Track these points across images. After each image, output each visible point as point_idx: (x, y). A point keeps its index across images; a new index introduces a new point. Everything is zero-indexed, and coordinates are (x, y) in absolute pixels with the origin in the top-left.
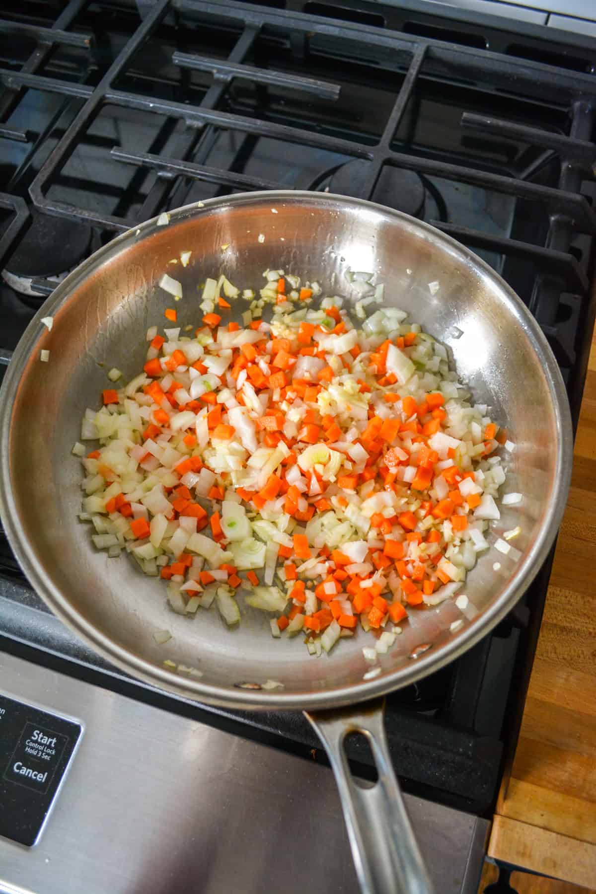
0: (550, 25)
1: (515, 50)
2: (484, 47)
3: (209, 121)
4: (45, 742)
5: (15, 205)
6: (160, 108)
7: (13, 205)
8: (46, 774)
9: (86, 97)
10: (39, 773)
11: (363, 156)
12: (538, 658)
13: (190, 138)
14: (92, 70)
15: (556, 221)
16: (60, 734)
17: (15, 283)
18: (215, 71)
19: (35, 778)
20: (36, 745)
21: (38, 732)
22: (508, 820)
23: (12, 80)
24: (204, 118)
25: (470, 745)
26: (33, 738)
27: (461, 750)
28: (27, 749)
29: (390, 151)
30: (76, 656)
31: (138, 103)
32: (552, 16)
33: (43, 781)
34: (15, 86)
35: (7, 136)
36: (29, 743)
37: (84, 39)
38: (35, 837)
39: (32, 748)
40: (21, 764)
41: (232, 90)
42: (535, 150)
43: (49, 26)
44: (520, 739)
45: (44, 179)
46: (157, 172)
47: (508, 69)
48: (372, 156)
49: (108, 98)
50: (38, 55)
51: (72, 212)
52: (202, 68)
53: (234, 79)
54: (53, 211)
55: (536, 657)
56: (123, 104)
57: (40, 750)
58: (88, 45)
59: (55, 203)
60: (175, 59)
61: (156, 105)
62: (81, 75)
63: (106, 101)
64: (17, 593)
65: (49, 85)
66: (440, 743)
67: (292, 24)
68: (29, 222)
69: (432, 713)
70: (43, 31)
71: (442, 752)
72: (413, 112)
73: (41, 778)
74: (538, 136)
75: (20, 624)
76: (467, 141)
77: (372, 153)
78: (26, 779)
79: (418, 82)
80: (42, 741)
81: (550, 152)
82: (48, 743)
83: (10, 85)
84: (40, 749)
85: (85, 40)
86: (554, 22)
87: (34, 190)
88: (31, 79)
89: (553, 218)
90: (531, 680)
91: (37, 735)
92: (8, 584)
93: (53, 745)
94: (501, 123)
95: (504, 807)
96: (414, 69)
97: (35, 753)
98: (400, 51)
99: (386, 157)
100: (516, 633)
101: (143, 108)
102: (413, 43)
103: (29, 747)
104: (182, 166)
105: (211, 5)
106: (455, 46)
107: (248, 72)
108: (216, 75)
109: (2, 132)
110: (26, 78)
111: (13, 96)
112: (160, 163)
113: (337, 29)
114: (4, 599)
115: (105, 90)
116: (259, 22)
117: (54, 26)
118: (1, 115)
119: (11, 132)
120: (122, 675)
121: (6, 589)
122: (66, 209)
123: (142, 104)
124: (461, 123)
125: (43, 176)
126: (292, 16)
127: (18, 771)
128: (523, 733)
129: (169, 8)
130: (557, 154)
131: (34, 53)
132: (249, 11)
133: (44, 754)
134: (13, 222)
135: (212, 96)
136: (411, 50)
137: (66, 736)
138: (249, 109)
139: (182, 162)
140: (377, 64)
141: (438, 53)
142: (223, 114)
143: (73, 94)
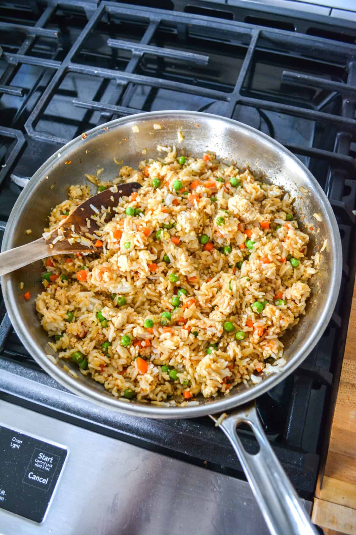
0: (332, 15)
1: (311, 32)
2: (293, 30)
3: (131, 80)
5: (17, 135)
6: (101, 74)
7: (15, 136)
8: (48, 479)
9: (57, 68)
10: (43, 479)
11: (224, 99)
13: (120, 91)
14: (60, 51)
15: (341, 136)
16: (55, 455)
17: (18, 181)
18: (133, 50)
19: (41, 481)
20: (41, 462)
21: (42, 454)
22: (323, 501)
23: (12, 59)
24: (127, 79)
25: (301, 459)
26: (39, 458)
27: (295, 462)
29: (240, 96)
30: (63, 409)
31: (88, 71)
32: (333, 10)
33: (46, 483)
34: (14, 63)
35: (11, 93)
36: (37, 460)
37: (55, 33)
38: (43, 517)
39: (39, 464)
40: (32, 473)
41: (143, 60)
42: (326, 92)
43: (33, 25)
44: (329, 453)
45: (34, 119)
46: (101, 112)
47: (309, 43)
48: (229, 99)
49: (70, 68)
50: (27, 43)
51: (51, 139)
52: (125, 48)
53: (144, 54)
54: (39, 138)
55: (337, 402)
56: (79, 71)
58: (57, 36)
59: (40, 133)
60: (109, 43)
61: (99, 72)
62: (53, 54)
63: (69, 70)
64: (26, 372)
65: (34, 61)
66: (282, 458)
67: (178, 20)
68: (25, 145)
70: (30, 28)
72: (251, 70)
73: (45, 481)
74: (329, 84)
75: (29, 391)
76: (285, 87)
77: (229, 97)
78: (36, 483)
79: (255, 52)
80: (45, 460)
81: (335, 93)
82: (48, 461)
83: (11, 62)
84: (43, 464)
86: (335, 14)
87: (28, 125)
88: (23, 58)
89: (339, 134)
90: (334, 416)
91: (41, 456)
92: (21, 368)
93: (51, 462)
94: (306, 77)
95: (320, 493)
96: (252, 45)
97: (40, 467)
99: (237, 100)
100: (324, 388)
101: (91, 74)
102: (251, 29)
103: (37, 463)
104: (115, 108)
105: (129, 10)
106: (276, 30)
107: (154, 50)
108: (134, 52)
109: (7, 91)
110: (20, 58)
111: (13, 68)
112: (103, 107)
113: (205, 22)
114: (20, 377)
115: (68, 63)
116: (158, 19)
117: (36, 25)
118: (6, 80)
119: (12, 91)
120: (91, 420)
121: (20, 371)
122: (47, 137)
123: (90, 71)
124: (282, 77)
125: (33, 117)
126: (178, 14)
127: (31, 478)
128: (330, 449)
129: (104, 12)
130: (339, 94)
131: (25, 42)
132: (152, 12)
133: (46, 467)
134: (16, 146)
135: (132, 65)
136: (250, 33)
137: (58, 456)
138: (153, 71)
139: (115, 106)
140: (229, 41)
141: (267, 35)
142: (139, 76)
143: (49, 66)
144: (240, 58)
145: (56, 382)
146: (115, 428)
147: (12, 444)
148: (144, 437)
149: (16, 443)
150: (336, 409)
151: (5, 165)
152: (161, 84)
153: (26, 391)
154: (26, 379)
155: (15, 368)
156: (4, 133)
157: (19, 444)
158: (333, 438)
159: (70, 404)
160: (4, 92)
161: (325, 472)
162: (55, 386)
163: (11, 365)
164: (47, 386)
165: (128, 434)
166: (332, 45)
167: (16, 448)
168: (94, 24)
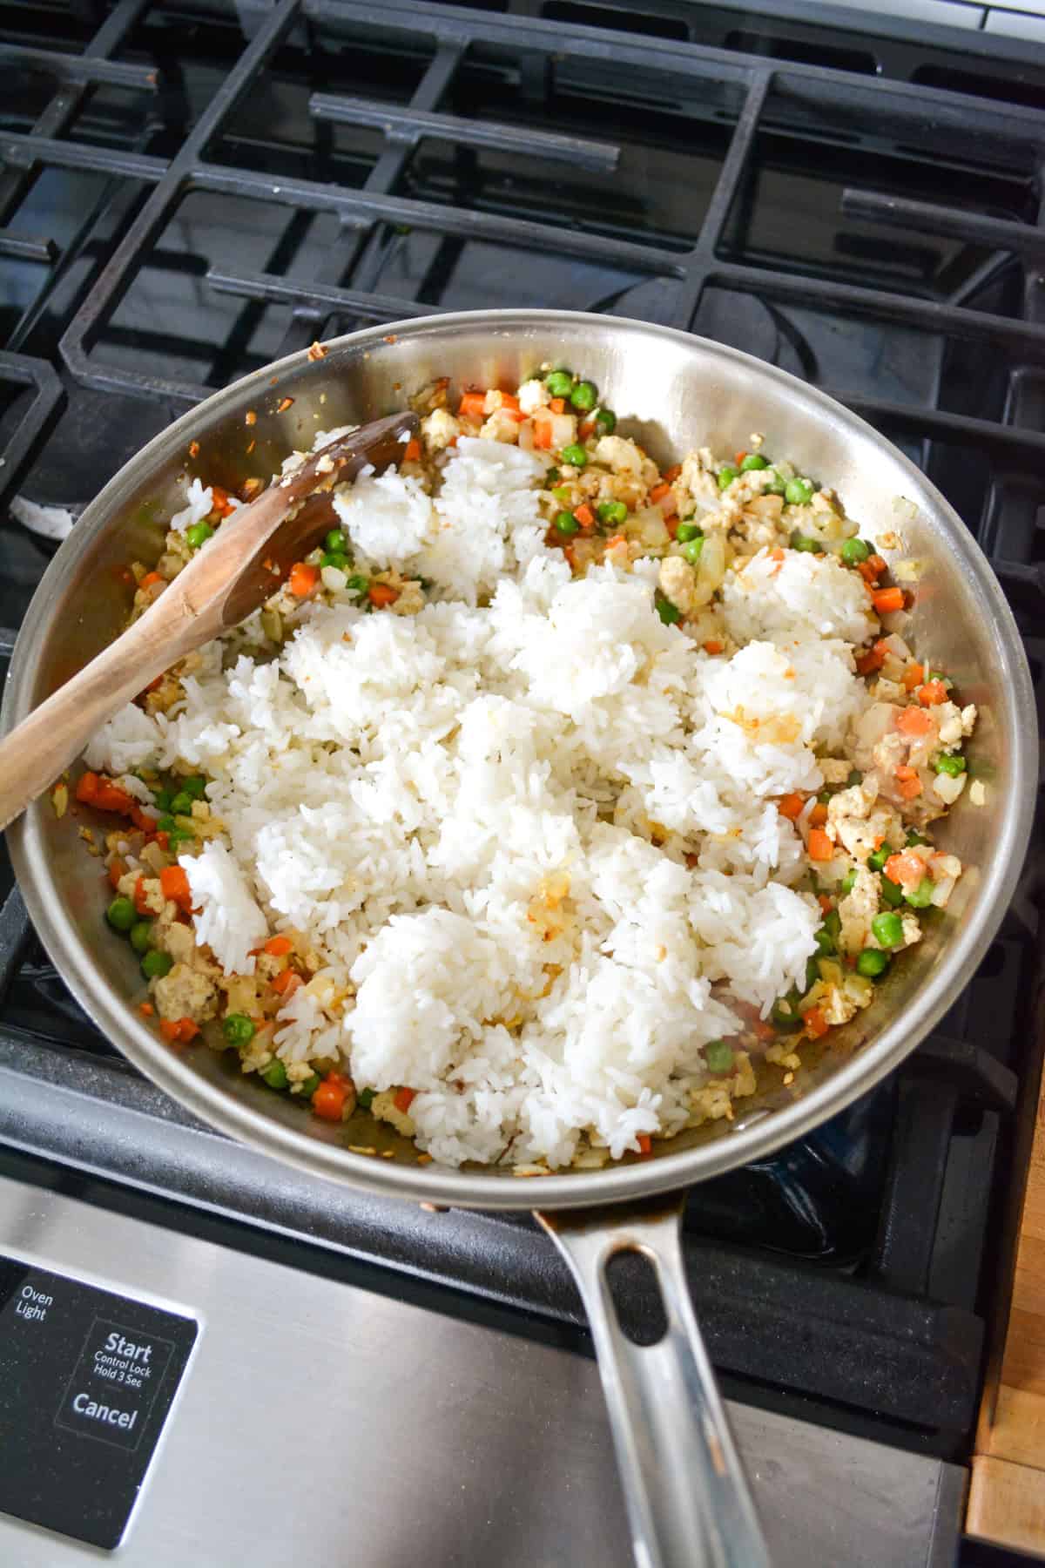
0: (989, 28)
1: (925, 76)
2: (873, 72)
3: (384, 216)
4: (131, 1355)
5: (35, 374)
6: (293, 196)
7: (30, 375)
8: (135, 1413)
9: (152, 177)
10: (121, 1412)
11: (668, 272)
12: (1036, 1165)
13: (351, 247)
14: (157, 133)
15: (1023, 379)
16: (159, 1338)
17: (31, 517)
18: (388, 127)
19: (113, 1421)
20: (113, 1361)
21: (117, 1336)
22: (1001, 1464)
23: (21, 149)
24: (372, 210)
25: (927, 1322)
26: (107, 1347)
27: (911, 1332)
28: (97, 1367)
29: (717, 262)
30: (187, 1190)
31: (252, 186)
32: (992, 14)
33: (130, 1426)
34: (20, 161)
36: (100, 1356)
38: (121, 1532)
39: (107, 1366)
40: (86, 1396)
41: (416, 163)
42: (975, 252)
43: (80, 52)
44: (1013, 1314)
45: (88, 324)
46: (294, 309)
47: (923, 111)
48: (682, 270)
49: (198, 178)
50: (61, 106)
52: (363, 121)
53: (424, 140)
54: (105, 382)
55: (1032, 1162)
56: (223, 188)
57: (123, 1370)
58: (153, 86)
59: (108, 370)
60: (315, 108)
61: (286, 190)
62: (136, 139)
63: (191, 185)
64: (75, 1073)
65: (85, 157)
66: (872, 1321)
67: (524, 41)
68: (62, 404)
69: (850, 1271)
70: (70, 61)
71: (874, 1338)
72: (747, 189)
73: (126, 1420)
74: (982, 228)
75: (80, 1135)
76: (844, 243)
77: (683, 266)
78: (98, 1425)
79: (759, 140)
80: (126, 1353)
81: (1004, 255)
82: (136, 1357)
83: (12, 160)
84: (121, 1367)
85: (147, 75)
86: (996, 22)
87: (69, 346)
88: (52, 149)
89: (1015, 374)
90: (1026, 1205)
91: (114, 1342)
92: (59, 1059)
93: (145, 1359)
94: (914, 206)
95: (991, 1440)
96: (750, 113)
97: (112, 1375)
98: (722, 83)
99: (708, 272)
100: (992, 1120)
101: (259, 196)
102: (744, 67)
103: (101, 1364)
104: (338, 296)
105: (374, 10)
106: (821, 72)
107: (448, 127)
108: (391, 134)
109: (4, 245)
110: (44, 146)
111: (19, 179)
112: (299, 293)
113: (607, 47)
114: (53, 1086)
115: (190, 164)
116: (464, 38)
117: (88, 51)
119: (20, 244)
120: (273, 1222)
121: (57, 1069)
122: (132, 379)
123: (259, 189)
124: (842, 208)
125: (85, 320)
126: (524, 24)
127: (81, 1410)
128: (1016, 1303)
129: (297, 16)
130: (1017, 259)
131: (55, 100)
132: (444, 17)
133: (129, 1376)
134: (33, 405)
135: (385, 171)
136: (743, 81)
137: (169, 1342)
138: (446, 196)
139: (337, 290)
140: (679, 108)
141: (791, 84)
142: (407, 202)
143: (128, 173)
144: (711, 156)
145: (167, 1099)
147: (22, 1308)
148: (442, 1272)
149: (33, 1304)
150: (1029, 1183)
151: (2, 462)
152: (476, 226)
154: (72, 1093)
155: (41, 1060)
157: (42, 1307)
158: (1024, 1270)
161: (1004, 1377)
162: (164, 1113)
163: (26, 1054)
164: (139, 1114)
166: (991, 114)
167: (34, 1321)
168: (268, 51)
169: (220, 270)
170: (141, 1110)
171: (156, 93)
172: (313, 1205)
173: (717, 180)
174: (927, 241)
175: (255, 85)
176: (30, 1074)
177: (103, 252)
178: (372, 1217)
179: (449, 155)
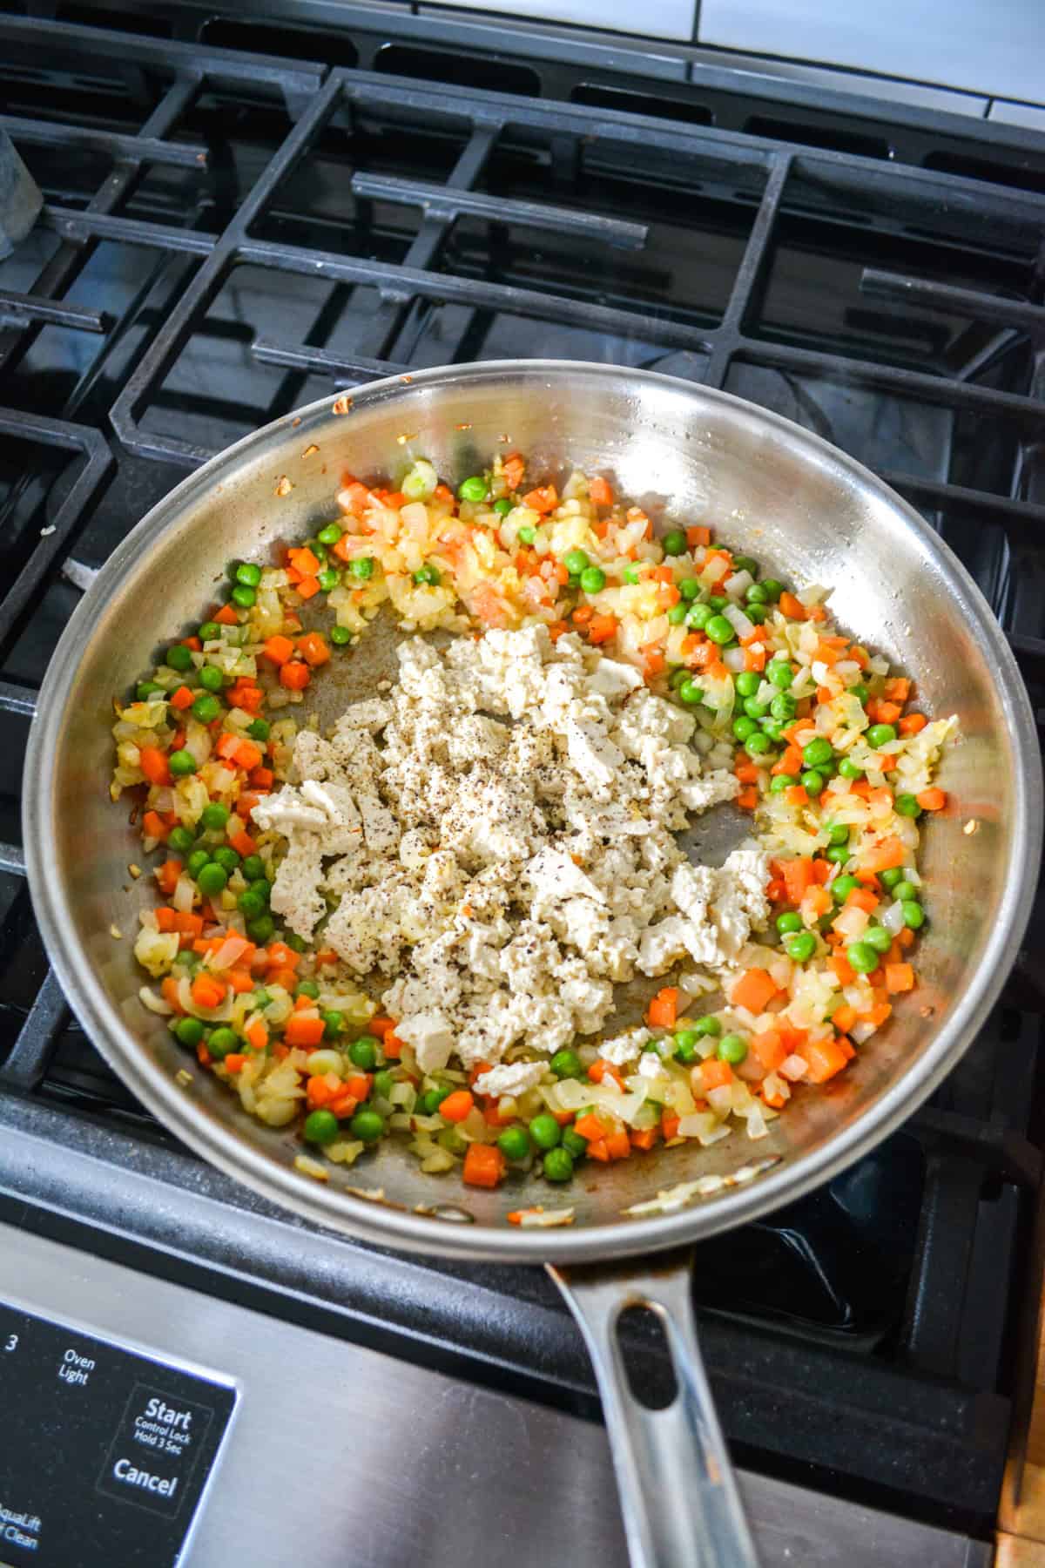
0: (991, 117)
1: (935, 161)
2: (885, 157)
3: (423, 291)
4: (171, 1421)
5: (86, 443)
6: (335, 270)
7: (82, 444)
8: (175, 1481)
9: (204, 252)
10: (162, 1479)
11: (695, 347)
13: (391, 320)
14: (207, 208)
15: (1034, 455)
16: (198, 1405)
17: (84, 578)
18: (426, 205)
19: (154, 1488)
20: (153, 1427)
21: (157, 1401)
22: (1025, 1543)
23: (73, 225)
24: (411, 285)
25: (960, 1411)
26: (147, 1412)
27: (943, 1421)
28: (137, 1433)
29: (742, 338)
30: (226, 1261)
31: (295, 262)
32: (996, 104)
33: (170, 1493)
34: (78, 236)
35: (68, 322)
36: (140, 1422)
37: (196, 154)
39: (147, 1432)
40: (127, 1462)
41: (452, 239)
42: (983, 329)
43: (135, 133)
44: (1037, 1392)
45: (137, 394)
46: (335, 380)
47: (931, 193)
48: (709, 346)
49: (245, 253)
50: (116, 182)
51: (189, 452)
52: (403, 199)
53: (459, 217)
54: (153, 451)
56: (269, 263)
57: (163, 1436)
58: (203, 164)
59: (157, 438)
60: (356, 186)
61: (328, 264)
62: (186, 215)
63: (238, 259)
65: (137, 233)
66: (904, 1409)
67: (556, 124)
68: (112, 471)
70: (125, 140)
71: (905, 1424)
73: (167, 1488)
74: (995, 309)
75: (122, 1205)
76: (855, 317)
77: (710, 342)
78: (138, 1492)
79: (781, 221)
80: (166, 1419)
81: (1010, 334)
82: (176, 1423)
83: (69, 235)
84: (161, 1433)
85: (198, 155)
86: (999, 113)
87: (119, 416)
88: (106, 224)
89: (1028, 451)
91: (155, 1408)
92: (100, 1133)
93: (185, 1426)
94: (930, 286)
95: (1015, 1518)
96: (772, 195)
97: (152, 1441)
98: (744, 166)
99: (735, 348)
100: (1012, 1192)
101: (303, 270)
102: (767, 151)
103: (141, 1430)
104: (378, 368)
105: (413, 93)
106: (840, 157)
107: (484, 205)
108: (429, 212)
109: (58, 316)
110: (97, 222)
111: (74, 252)
112: (341, 365)
113: (634, 131)
114: (94, 1160)
115: (238, 240)
116: (498, 121)
117: (143, 132)
118: (53, 286)
119: (74, 315)
121: (98, 1143)
122: (178, 448)
123: (302, 264)
124: (860, 287)
125: (135, 390)
126: (556, 109)
127: (122, 1476)
128: (1041, 1380)
129: (341, 99)
130: (1025, 337)
131: (109, 179)
132: (480, 101)
133: (169, 1443)
134: (84, 473)
135: (423, 247)
136: (764, 164)
137: (208, 1408)
138: (480, 270)
139: (377, 362)
140: (698, 188)
141: (811, 168)
142: (444, 277)
143: (180, 248)
144: (735, 236)
146: (387, 1318)
147: (64, 1372)
148: (477, 1347)
149: (76, 1368)
151: (52, 529)
153: (111, 1205)
154: (113, 1167)
155: (82, 1133)
156: (48, 435)
157: (84, 1371)
159: (246, 1246)
160: (48, 318)
161: (1030, 1453)
162: (203, 1189)
163: (67, 1126)
164: (179, 1190)
165: (427, 1338)
166: (1000, 199)
167: (76, 1384)
168: (312, 132)
169: (264, 342)
170: (180, 1185)
171: (205, 172)
172: (351, 1279)
173: (741, 259)
174: (935, 317)
175: (299, 165)
176: (72, 1147)
177: (155, 320)
178: (409, 1292)
179: (483, 230)
